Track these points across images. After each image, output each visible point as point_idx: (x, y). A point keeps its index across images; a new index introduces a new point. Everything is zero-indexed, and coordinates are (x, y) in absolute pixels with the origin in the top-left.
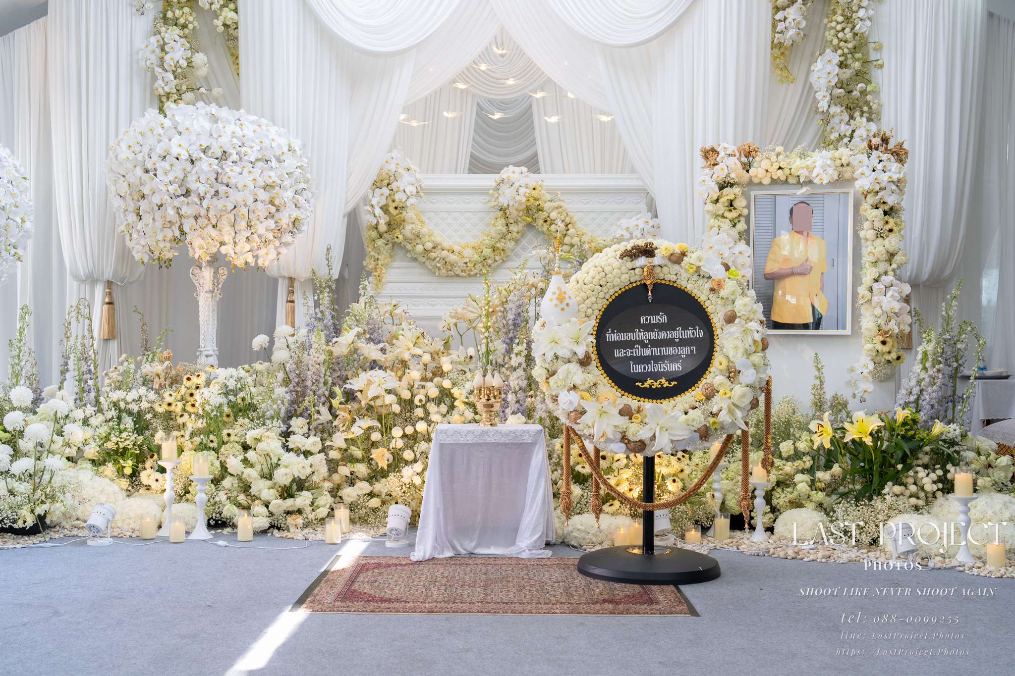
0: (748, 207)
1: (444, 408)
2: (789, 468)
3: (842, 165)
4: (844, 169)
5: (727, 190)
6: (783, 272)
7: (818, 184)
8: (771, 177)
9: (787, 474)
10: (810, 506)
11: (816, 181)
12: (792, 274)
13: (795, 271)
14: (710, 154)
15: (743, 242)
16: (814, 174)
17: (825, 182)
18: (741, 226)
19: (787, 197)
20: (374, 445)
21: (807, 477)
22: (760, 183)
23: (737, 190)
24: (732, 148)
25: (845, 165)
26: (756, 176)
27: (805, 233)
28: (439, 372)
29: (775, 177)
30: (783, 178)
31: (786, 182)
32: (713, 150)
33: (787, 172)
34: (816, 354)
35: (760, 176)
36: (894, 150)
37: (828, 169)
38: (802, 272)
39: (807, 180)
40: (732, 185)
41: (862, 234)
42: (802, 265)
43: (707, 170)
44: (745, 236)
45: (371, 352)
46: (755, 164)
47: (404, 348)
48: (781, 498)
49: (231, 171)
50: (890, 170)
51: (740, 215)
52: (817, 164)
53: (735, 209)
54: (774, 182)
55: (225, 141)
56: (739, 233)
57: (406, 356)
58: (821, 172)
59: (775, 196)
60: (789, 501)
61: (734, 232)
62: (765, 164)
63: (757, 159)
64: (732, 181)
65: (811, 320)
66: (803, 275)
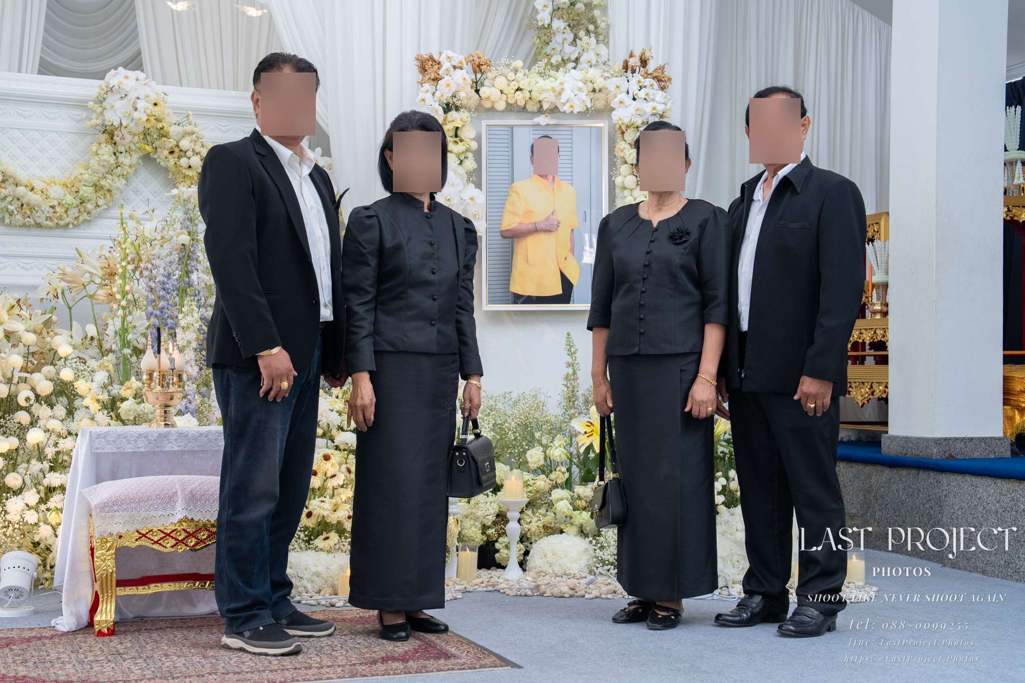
0: (478, 139)
2: (541, 482)
3: (594, 91)
4: (597, 95)
5: (453, 114)
6: (524, 228)
7: (568, 112)
8: (506, 101)
9: (537, 492)
10: (571, 531)
11: (566, 108)
12: (535, 231)
13: (538, 227)
14: (428, 64)
15: (472, 185)
16: (563, 100)
17: (576, 111)
18: (470, 164)
19: (526, 129)
21: (565, 493)
22: (492, 109)
23: (463, 115)
24: (458, 58)
25: (597, 90)
26: (488, 98)
27: (550, 178)
29: (511, 101)
30: (521, 103)
31: (524, 109)
32: (432, 60)
33: (528, 95)
34: (568, 334)
35: (493, 98)
36: (655, 74)
37: (578, 92)
38: (547, 229)
39: (553, 106)
40: (457, 109)
41: (618, 180)
42: (547, 219)
43: (427, 86)
44: (475, 178)
46: (486, 82)
48: (535, 521)
50: (653, 100)
51: (467, 150)
52: (565, 86)
53: (461, 140)
54: (511, 108)
56: (467, 173)
58: (573, 96)
59: (512, 127)
60: (544, 526)
61: (462, 171)
62: (501, 82)
63: (489, 75)
64: (458, 103)
65: (559, 291)
66: (548, 231)
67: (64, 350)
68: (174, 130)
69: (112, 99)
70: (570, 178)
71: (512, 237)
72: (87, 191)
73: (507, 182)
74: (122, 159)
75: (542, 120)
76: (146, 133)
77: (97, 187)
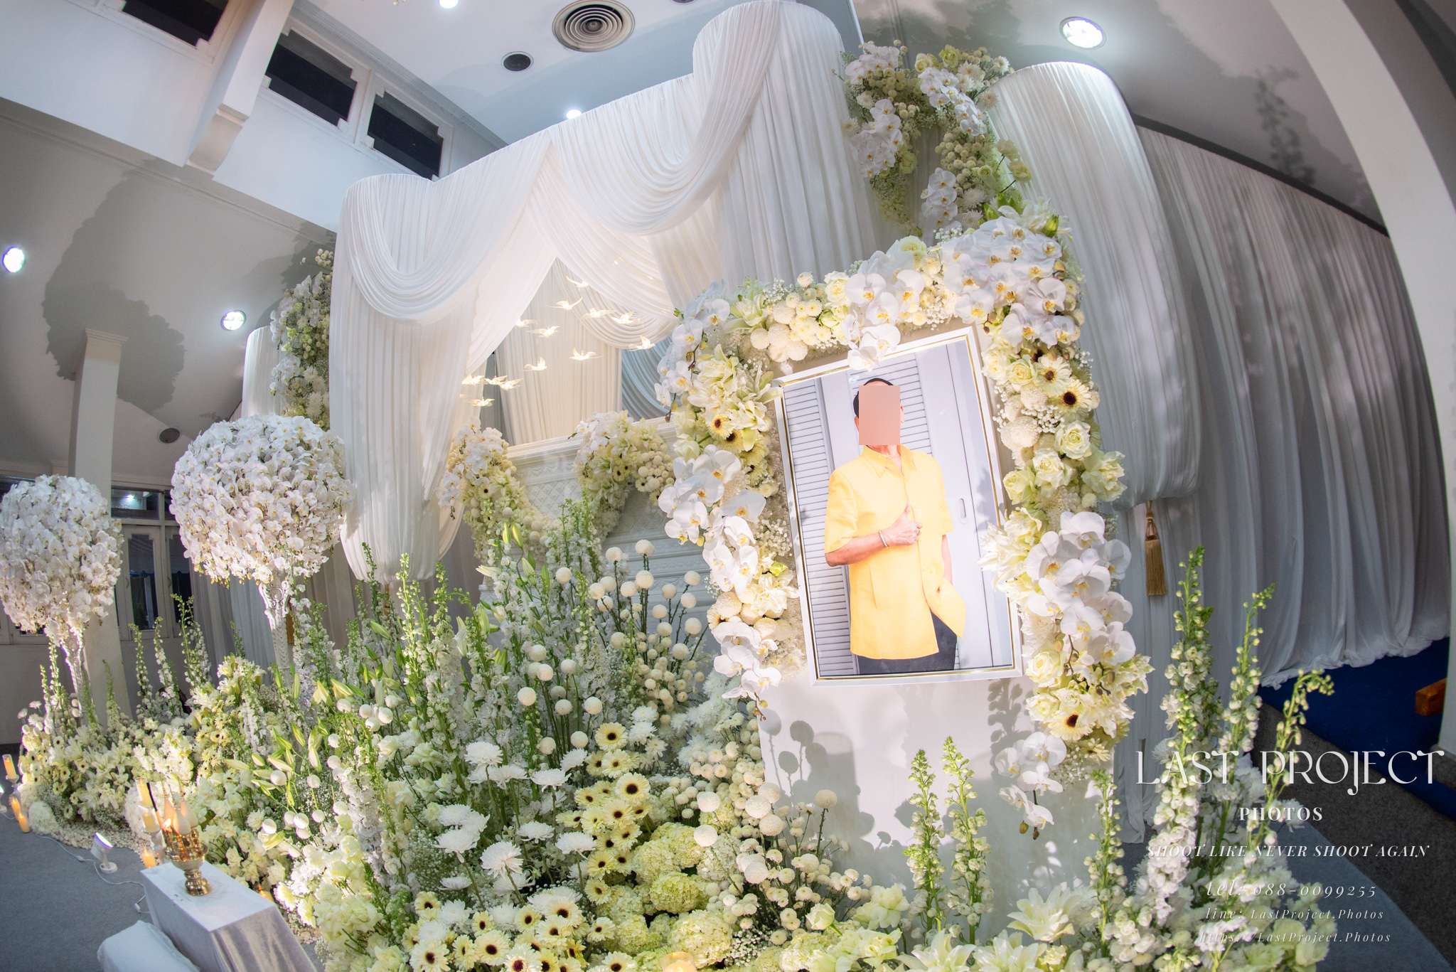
13: (885, 541)
27: (893, 449)
38: (901, 541)
42: (898, 522)
59: (819, 378)
70: (926, 443)
73: (825, 470)
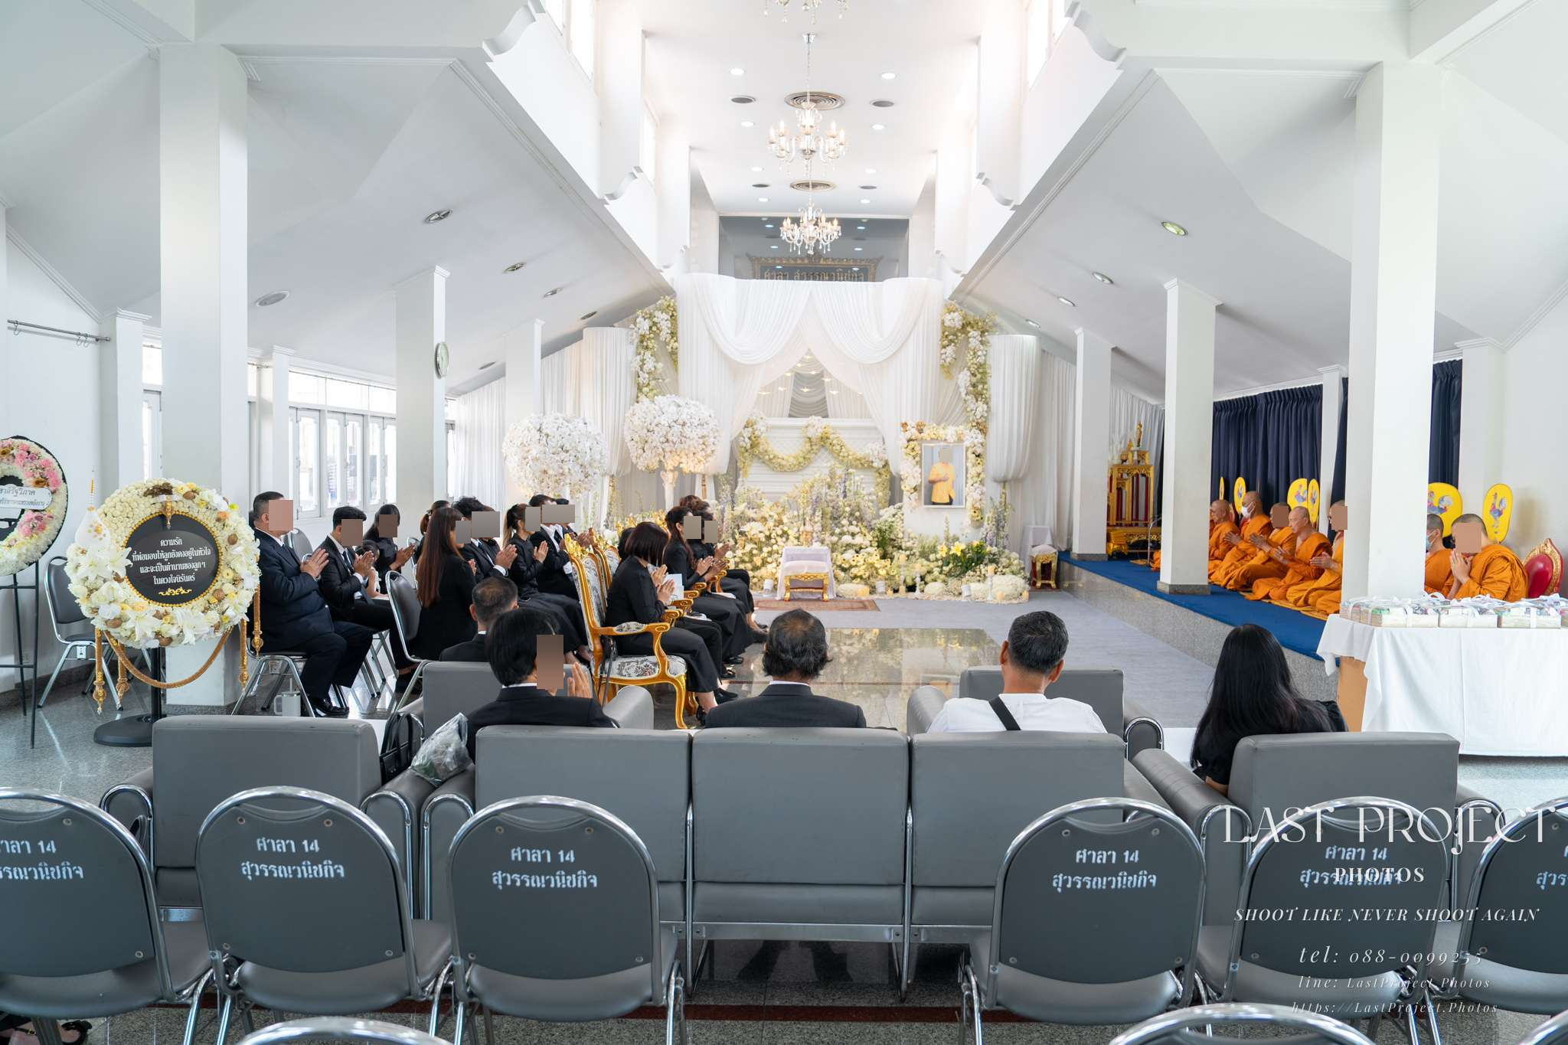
0: (920, 450)
1: (784, 539)
2: (932, 565)
3: (959, 434)
4: (961, 436)
5: (911, 443)
8: (930, 437)
9: (931, 568)
12: (940, 481)
13: (941, 479)
14: (904, 425)
15: (919, 466)
16: (948, 437)
17: (953, 441)
18: (917, 459)
20: (755, 555)
21: (939, 569)
22: (926, 440)
23: (915, 442)
24: (914, 424)
25: (961, 434)
28: (780, 522)
29: (932, 437)
30: (935, 438)
31: (937, 439)
32: (906, 424)
33: (937, 435)
35: (925, 436)
36: (981, 429)
40: (913, 440)
41: (968, 464)
42: (945, 476)
43: (903, 431)
44: (919, 463)
45: (751, 513)
46: (923, 431)
47: (766, 511)
48: (928, 578)
49: (687, 431)
50: (979, 438)
51: (917, 454)
52: (949, 432)
53: (915, 451)
54: (932, 439)
55: (684, 417)
56: (917, 462)
57: (767, 516)
58: (951, 436)
60: (931, 579)
61: (914, 462)
62: (928, 431)
63: (924, 429)
64: (914, 438)
65: (948, 501)
66: (945, 481)
67: (785, 520)
68: (831, 437)
69: (810, 428)
71: (932, 483)
72: (801, 460)
74: (814, 447)
75: (942, 444)
76: (822, 438)
77: (804, 458)
